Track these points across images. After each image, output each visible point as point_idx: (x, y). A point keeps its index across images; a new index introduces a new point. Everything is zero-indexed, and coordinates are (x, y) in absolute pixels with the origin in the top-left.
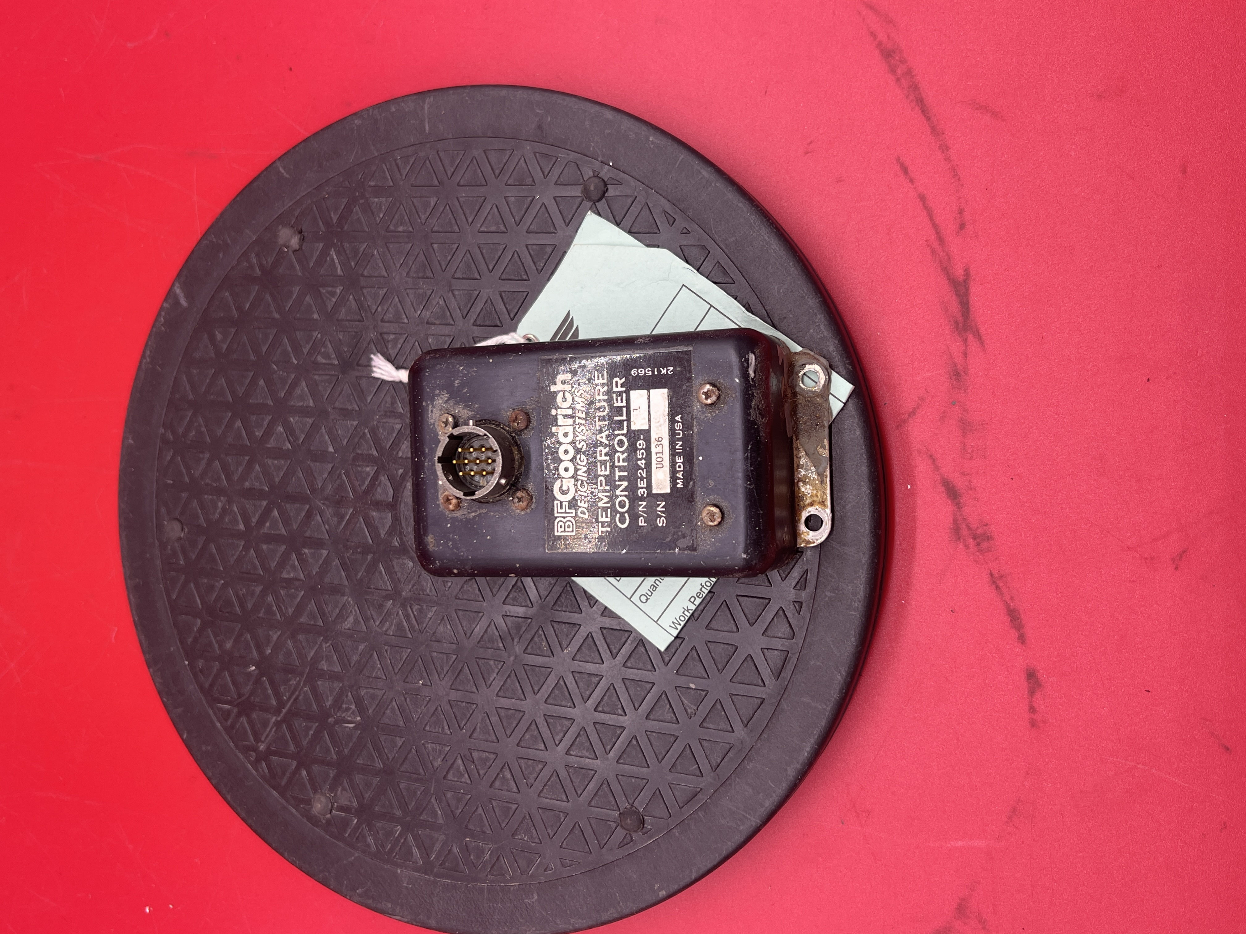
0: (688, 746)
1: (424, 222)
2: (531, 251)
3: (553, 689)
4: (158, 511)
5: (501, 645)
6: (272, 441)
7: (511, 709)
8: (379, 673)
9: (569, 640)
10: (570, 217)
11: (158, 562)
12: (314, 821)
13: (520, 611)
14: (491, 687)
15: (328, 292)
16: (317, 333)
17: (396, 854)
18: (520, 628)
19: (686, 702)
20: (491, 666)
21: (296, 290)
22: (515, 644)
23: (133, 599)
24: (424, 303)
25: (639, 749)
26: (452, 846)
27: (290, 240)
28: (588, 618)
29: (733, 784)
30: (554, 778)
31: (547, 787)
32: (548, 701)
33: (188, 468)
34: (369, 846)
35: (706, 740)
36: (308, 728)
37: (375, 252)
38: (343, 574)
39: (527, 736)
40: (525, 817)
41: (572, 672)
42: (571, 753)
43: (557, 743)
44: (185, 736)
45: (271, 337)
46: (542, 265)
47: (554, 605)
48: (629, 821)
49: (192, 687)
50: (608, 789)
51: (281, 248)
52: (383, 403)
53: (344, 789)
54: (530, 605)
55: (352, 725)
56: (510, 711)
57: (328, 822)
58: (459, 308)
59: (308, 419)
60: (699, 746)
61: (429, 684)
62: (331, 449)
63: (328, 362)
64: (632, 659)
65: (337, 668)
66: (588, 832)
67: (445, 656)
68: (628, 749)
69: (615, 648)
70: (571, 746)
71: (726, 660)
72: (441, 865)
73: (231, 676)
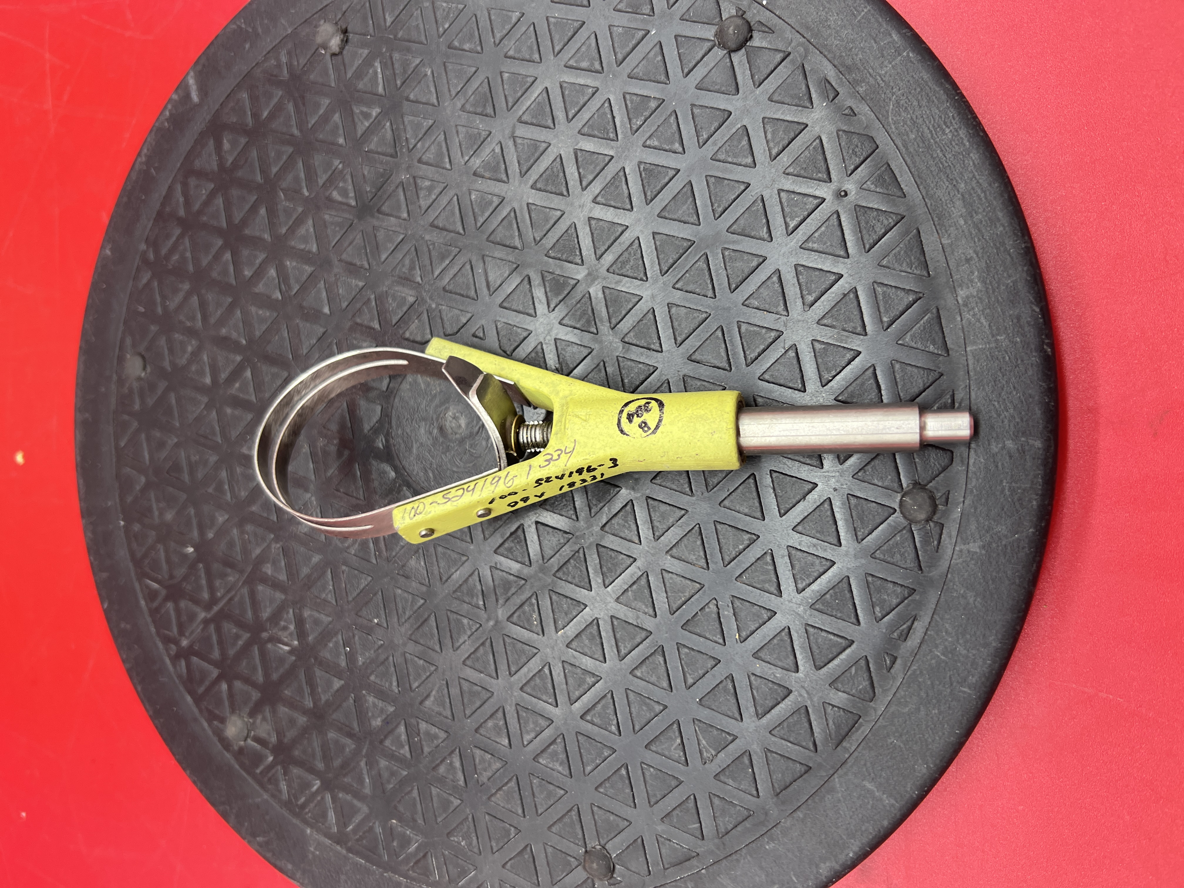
0: (692, 797)
1: (497, 42)
2: (628, 102)
3: (534, 675)
4: (122, 341)
5: (481, 603)
6: (261, 285)
7: (477, 685)
8: (329, 596)
9: (567, 620)
10: (691, 65)
11: (113, 400)
12: (226, 744)
13: (515, 567)
14: (458, 652)
15: (362, 113)
16: (339, 161)
17: (309, 812)
18: (510, 588)
19: (704, 742)
20: (463, 625)
21: (325, 102)
22: (499, 606)
23: (78, 436)
24: (476, 147)
25: (627, 782)
26: (374, 823)
27: (330, 40)
28: (598, 598)
29: (742, 861)
30: (513, 784)
31: (501, 792)
32: (525, 688)
33: (164, 297)
34: (280, 791)
35: (718, 796)
36: (237, 637)
37: (429, 73)
38: (312, 466)
39: (490, 724)
40: (467, 818)
41: (563, 661)
42: (541, 760)
43: (525, 743)
44: (106, 606)
45: (285, 158)
46: (639, 123)
47: (558, 571)
48: (595, 865)
49: (123, 553)
50: (578, 818)
51: (317, 49)
52: (400, 265)
53: (264, 719)
54: (527, 563)
55: (287, 648)
56: (476, 688)
57: (241, 750)
58: (519, 162)
59: (307, 267)
60: (708, 801)
61: (385, 625)
62: (326, 310)
63: (344, 200)
64: (644, 668)
65: (283, 577)
66: (541, 862)
67: (410, 596)
68: (614, 778)
69: (625, 647)
70: (542, 752)
71: (770, 705)
72: (357, 840)
73: (166, 551)
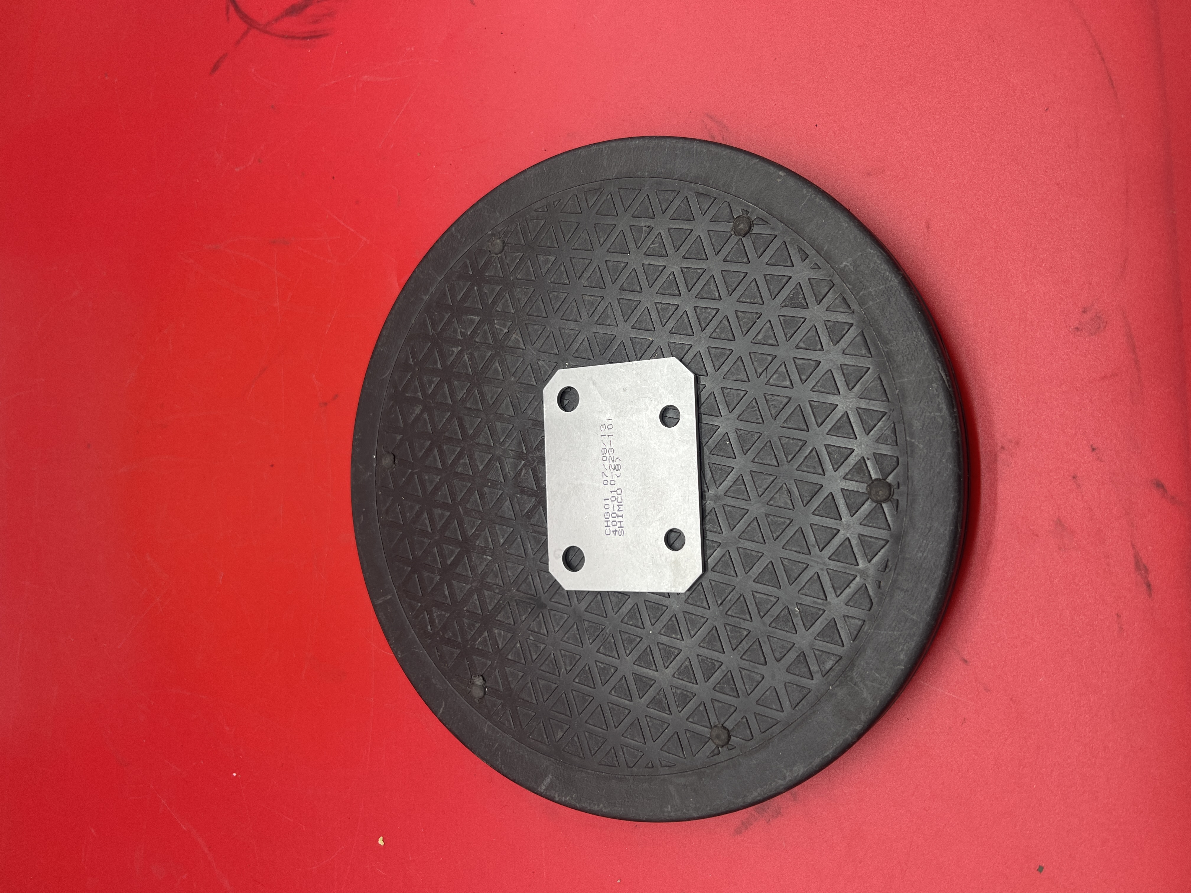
0: (671, 218)
19: (644, 236)
25: (690, 250)
29: (680, 174)
31: (752, 300)
32: (691, 334)
35: (661, 209)
39: (724, 336)
42: (717, 295)
43: (717, 311)
48: (741, 226)
50: (729, 255)
60: (667, 210)
64: (635, 288)
66: (769, 252)
68: (693, 256)
69: (633, 304)
70: (713, 299)
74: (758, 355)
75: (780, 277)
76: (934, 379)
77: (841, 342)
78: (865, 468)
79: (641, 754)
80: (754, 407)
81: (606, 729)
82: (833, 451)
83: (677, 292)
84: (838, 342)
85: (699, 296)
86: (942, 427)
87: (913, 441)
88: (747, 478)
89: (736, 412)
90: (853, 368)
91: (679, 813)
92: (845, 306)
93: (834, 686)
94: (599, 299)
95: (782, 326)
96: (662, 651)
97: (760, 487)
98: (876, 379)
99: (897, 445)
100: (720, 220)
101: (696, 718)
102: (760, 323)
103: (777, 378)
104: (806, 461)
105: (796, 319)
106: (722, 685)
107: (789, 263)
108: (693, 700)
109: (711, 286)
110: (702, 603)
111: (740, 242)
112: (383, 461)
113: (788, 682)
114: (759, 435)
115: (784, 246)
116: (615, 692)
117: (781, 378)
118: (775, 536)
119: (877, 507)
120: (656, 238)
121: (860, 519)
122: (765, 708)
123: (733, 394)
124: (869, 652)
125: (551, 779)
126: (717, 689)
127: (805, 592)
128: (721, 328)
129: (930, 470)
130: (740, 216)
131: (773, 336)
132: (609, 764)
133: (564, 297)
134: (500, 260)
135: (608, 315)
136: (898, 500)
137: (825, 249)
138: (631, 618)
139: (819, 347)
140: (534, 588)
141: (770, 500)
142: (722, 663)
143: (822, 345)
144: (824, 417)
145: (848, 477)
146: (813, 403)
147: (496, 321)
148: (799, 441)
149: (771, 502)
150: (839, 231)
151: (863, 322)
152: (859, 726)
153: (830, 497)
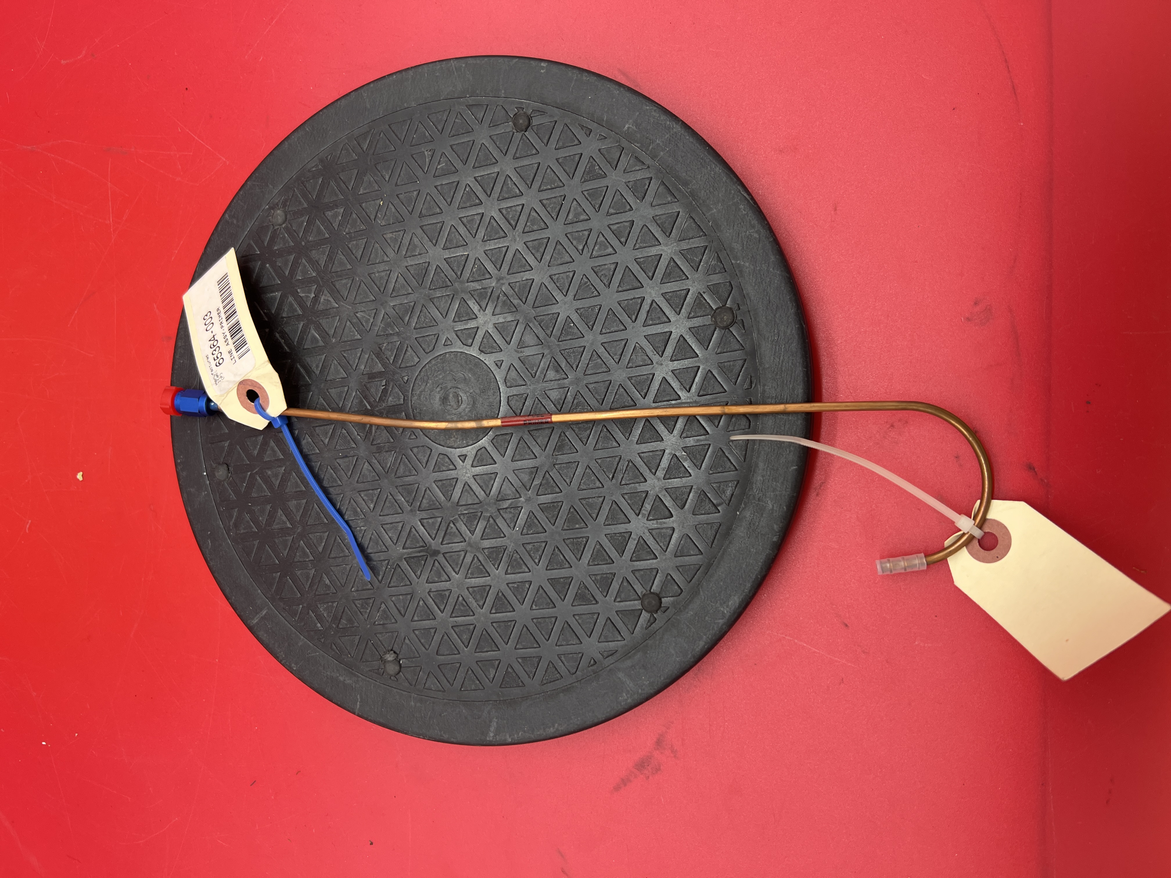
0: (450, 136)
3: (494, 240)
9: (460, 258)
13: (472, 303)
14: (531, 277)
18: (481, 293)
19: (427, 160)
22: (492, 288)
25: (478, 159)
28: (437, 259)
29: (446, 93)
31: (554, 186)
32: (504, 235)
39: (537, 227)
41: (474, 238)
42: (518, 192)
43: (522, 206)
47: (449, 286)
48: (521, 121)
50: (517, 152)
56: (533, 251)
60: (444, 130)
64: (434, 211)
66: (554, 138)
68: (484, 164)
69: (436, 226)
70: (515, 197)
74: (574, 234)
75: (572, 157)
76: (739, 201)
77: (646, 197)
78: (704, 301)
79: (580, 655)
80: (586, 283)
81: (538, 646)
82: (671, 297)
83: (477, 201)
84: (644, 198)
85: (501, 198)
86: (759, 241)
87: (738, 262)
88: (601, 350)
89: (571, 294)
90: (665, 216)
91: (636, 696)
92: (639, 164)
93: (740, 510)
94: (401, 233)
95: (588, 200)
96: (570, 546)
97: (615, 354)
98: (688, 219)
99: (726, 271)
100: (498, 123)
101: (623, 596)
102: (566, 205)
103: (599, 248)
104: (649, 315)
105: (599, 189)
106: (637, 553)
107: (576, 142)
108: (615, 579)
109: (510, 185)
110: (595, 484)
111: (524, 137)
112: (216, 474)
113: (698, 525)
114: (598, 307)
115: (566, 128)
116: (536, 606)
117: (603, 247)
118: (643, 394)
119: (726, 333)
120: (441, 158)
121: (714, 349)
122: (684, 557)
123: (563, 278)
124: (761, 465)
125: (497, 723)
126: (634, 559)
127: (687, 435)
128: (531, 220)
129: (762, 282)
130: (516, 114)
131: (583, 212)
132: (552, 680)
133: (364, 242)
134: (287, 229)
135: (415, 245)
136: (742, 320)
137: (605, 119)
138: (530, 527)
139: (629, 207)
140: (421, 539)
141: (628, 363)
142: (631, 532)
143: (630, 205)
144: (653, 269)
145: (691, 316)
146: (639, 260)
147: (299, 290)
148: (638, 299)
149: (630, 365)
150: (612, 99)
151: (661, 173)
152: (775, 537)
153: (682, 339)
